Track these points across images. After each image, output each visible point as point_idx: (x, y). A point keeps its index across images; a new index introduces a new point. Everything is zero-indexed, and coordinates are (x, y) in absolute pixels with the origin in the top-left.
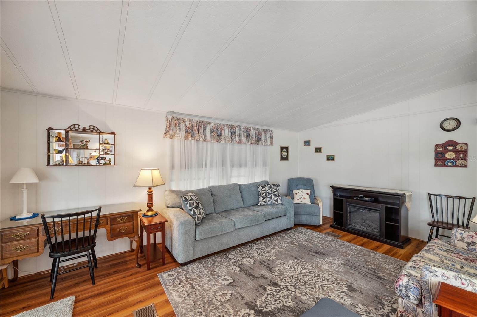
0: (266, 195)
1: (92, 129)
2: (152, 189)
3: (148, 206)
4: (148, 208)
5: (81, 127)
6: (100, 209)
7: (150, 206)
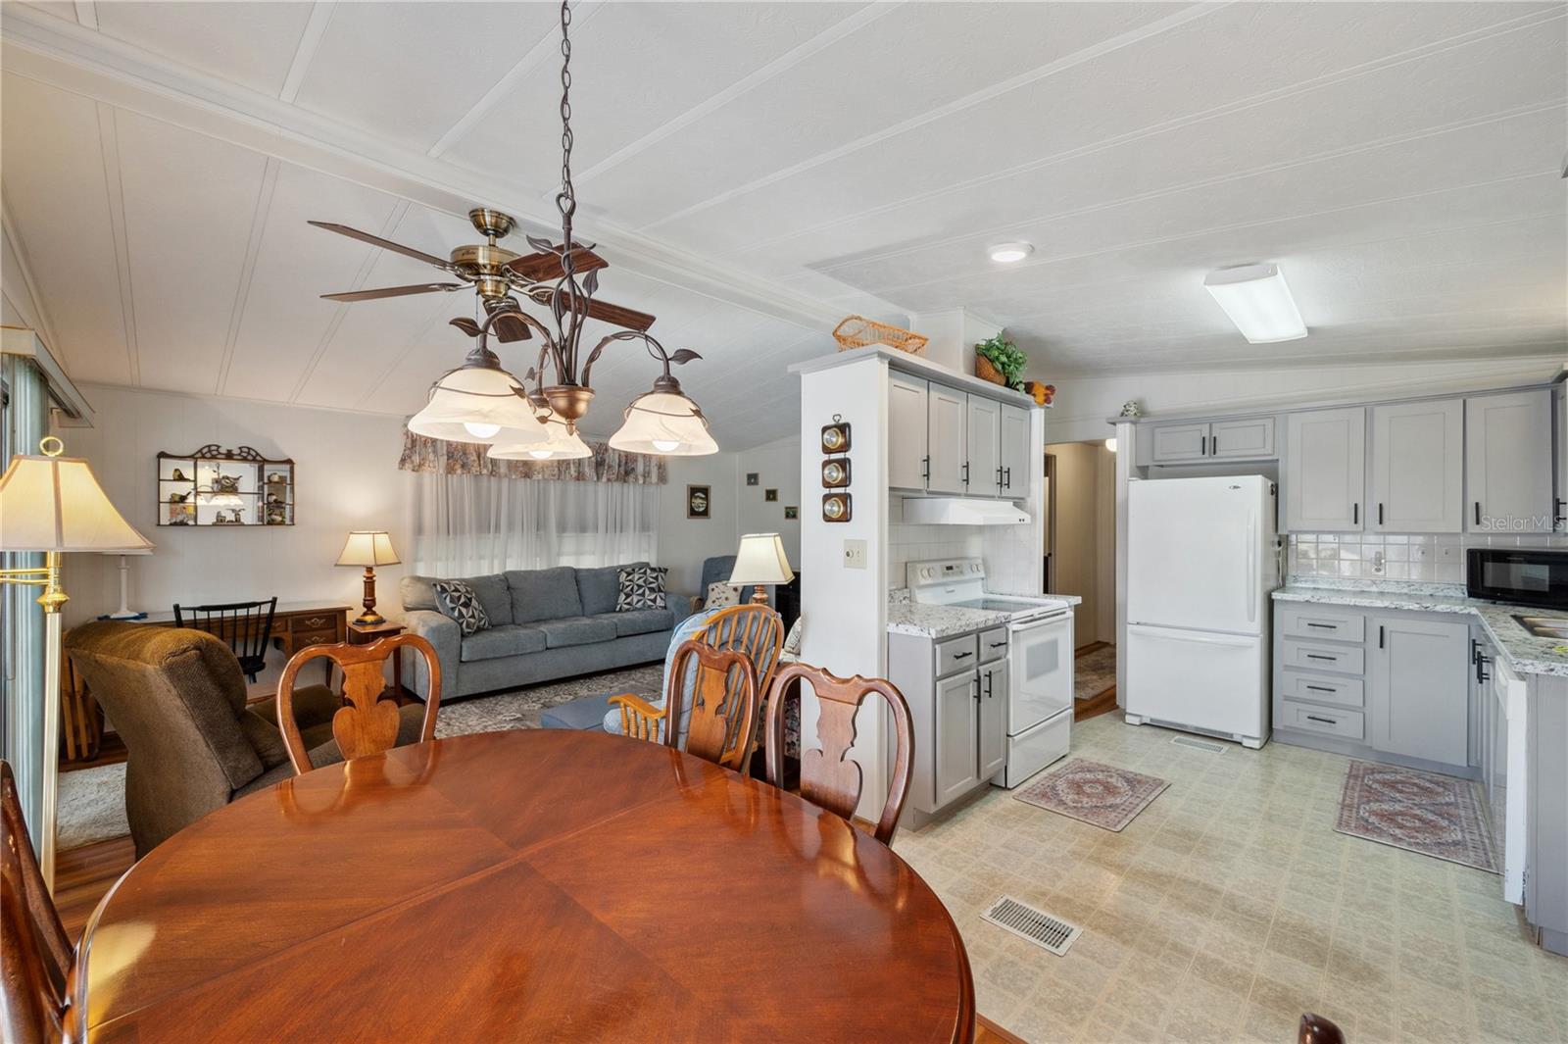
0: (632, 590)
1: (245, 455)
2: (374, 572)
3: (365, 605)
4: (365, 609)
5: (223, 450)
6: (274, 602)
7: (369, 604)
